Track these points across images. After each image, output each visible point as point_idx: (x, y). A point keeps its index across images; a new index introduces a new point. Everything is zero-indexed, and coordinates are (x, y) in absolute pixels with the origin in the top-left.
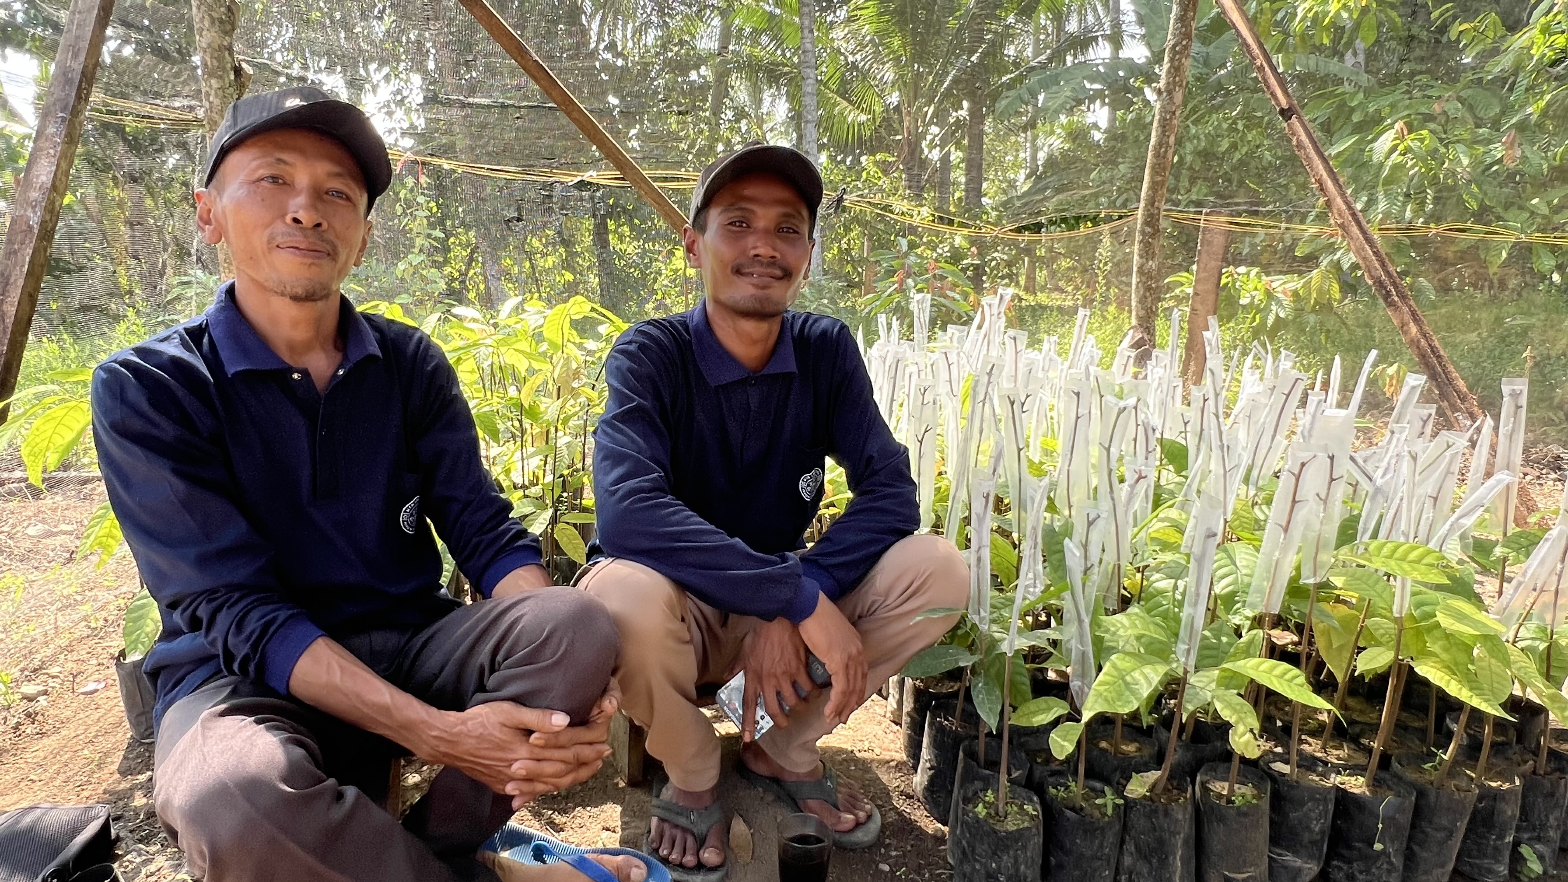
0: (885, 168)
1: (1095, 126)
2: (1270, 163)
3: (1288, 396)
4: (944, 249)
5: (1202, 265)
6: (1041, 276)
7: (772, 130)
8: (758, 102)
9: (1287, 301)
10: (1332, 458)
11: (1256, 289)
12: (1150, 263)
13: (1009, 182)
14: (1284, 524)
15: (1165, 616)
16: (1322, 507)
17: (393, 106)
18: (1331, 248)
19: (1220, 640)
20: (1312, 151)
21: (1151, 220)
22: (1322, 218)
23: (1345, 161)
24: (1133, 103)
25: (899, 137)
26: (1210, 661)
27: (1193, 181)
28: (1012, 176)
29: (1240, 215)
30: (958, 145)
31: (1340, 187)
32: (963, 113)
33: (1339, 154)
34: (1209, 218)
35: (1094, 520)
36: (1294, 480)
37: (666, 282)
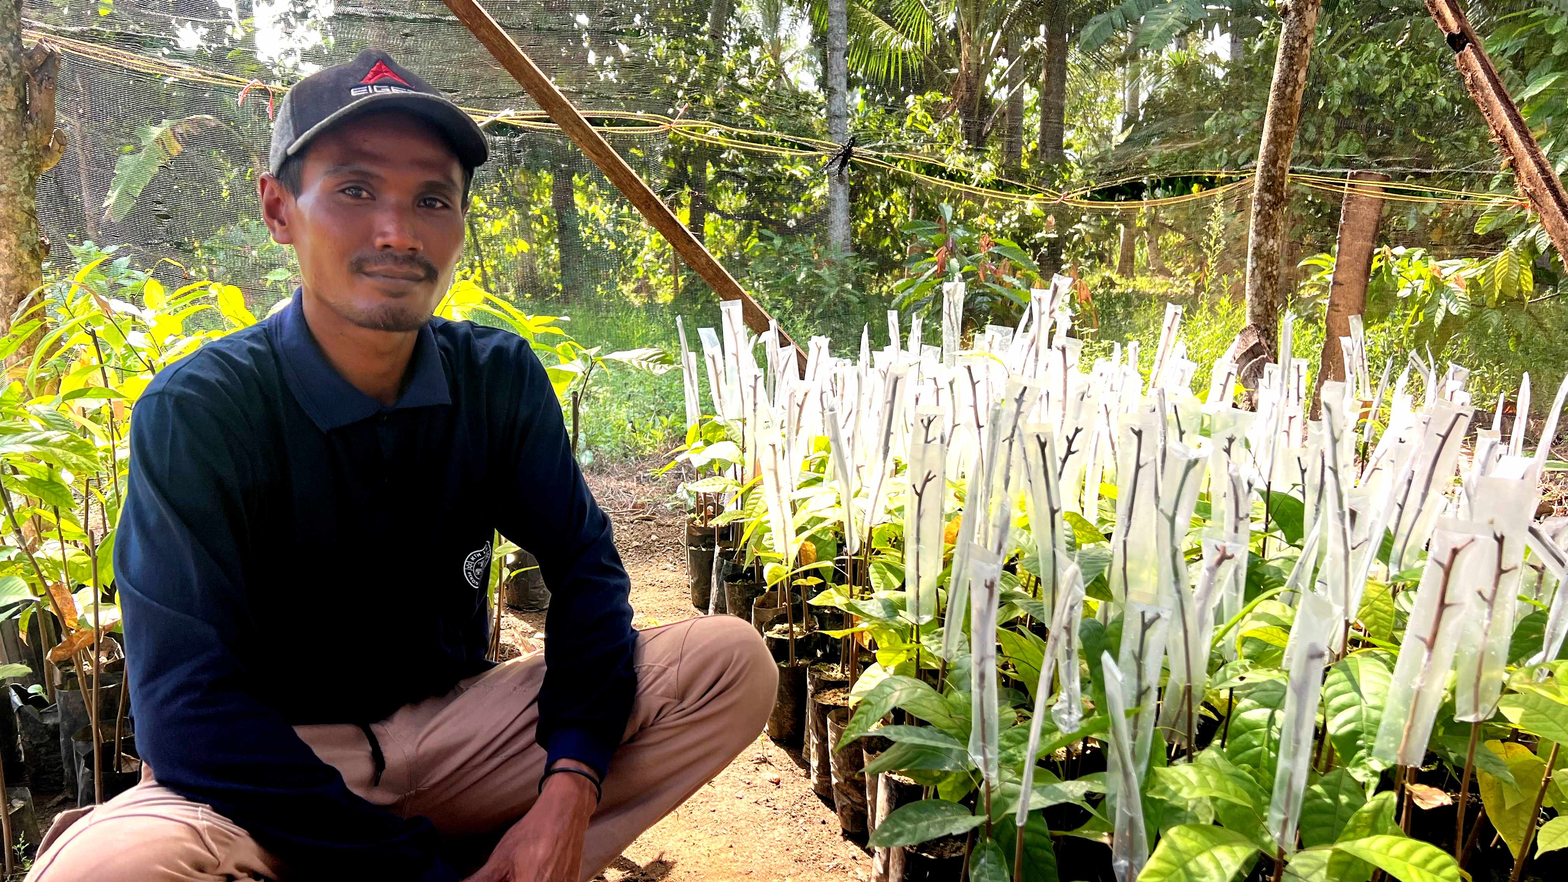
0: (935, 111)
1: (1214, 58)
2: (1445, 109)
3: (1445, 438)
4: (1011, 218)
5: (1344, 246)
6: (1142, 254)
7: (791, 60)
8: (773, 22)
9: (1462, 292)
10: (1500, 540)
11: (1420, 277)
12: (1271, 242)
13: (1102, 131)
14: (1428, 636)
15: (1256, 762)
16: (1487, 610)
17: (292, 20)
18: (1521, 224)
19: (1336, 799)
20: (1493, 93)
21: (1272, 184)
22: (1508, 183)
23: (1541, 108)
24: (1262, 28)
25: (954, 71)
26: (1324, 831)
27: (1340, 132)
28: (1106, 123)
29: (1402, 177)
30: (1033, 82)
31: (1531, 142)
32: (1040, 40)
33: (1533, 98)
34: (1354, 182)
35: (1153, 621)
36: (1441, 573)
37: (650, 257)
